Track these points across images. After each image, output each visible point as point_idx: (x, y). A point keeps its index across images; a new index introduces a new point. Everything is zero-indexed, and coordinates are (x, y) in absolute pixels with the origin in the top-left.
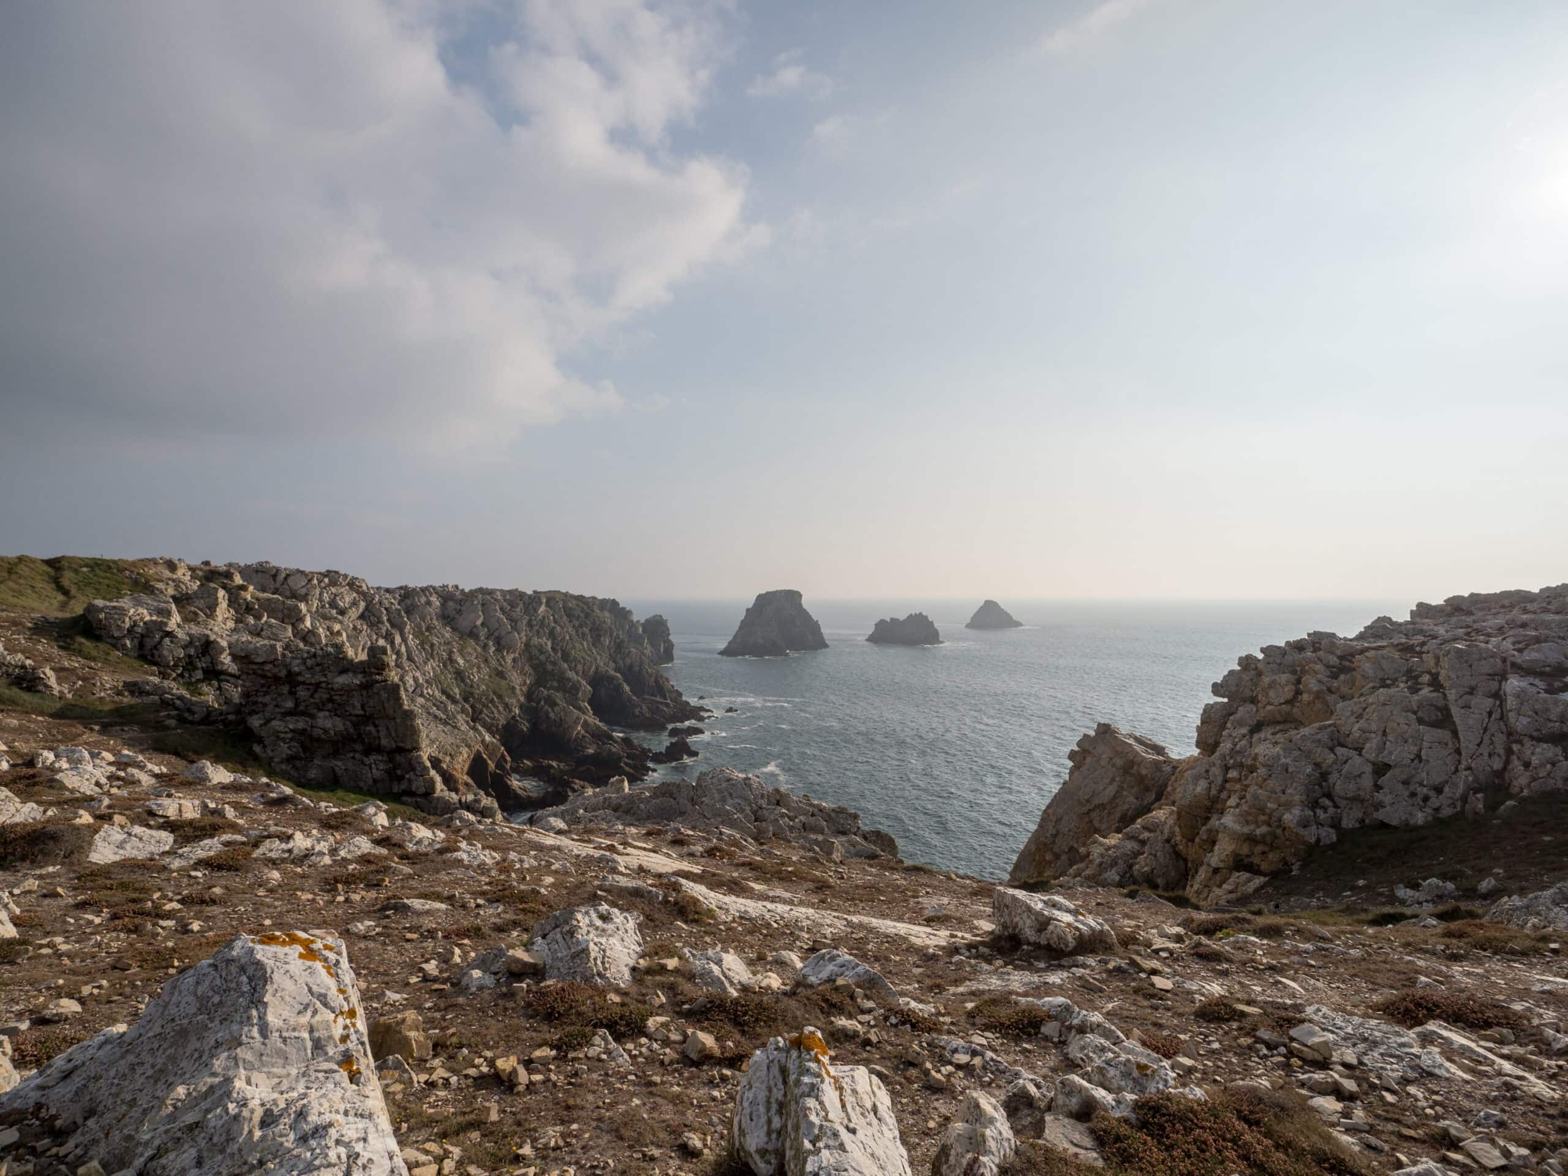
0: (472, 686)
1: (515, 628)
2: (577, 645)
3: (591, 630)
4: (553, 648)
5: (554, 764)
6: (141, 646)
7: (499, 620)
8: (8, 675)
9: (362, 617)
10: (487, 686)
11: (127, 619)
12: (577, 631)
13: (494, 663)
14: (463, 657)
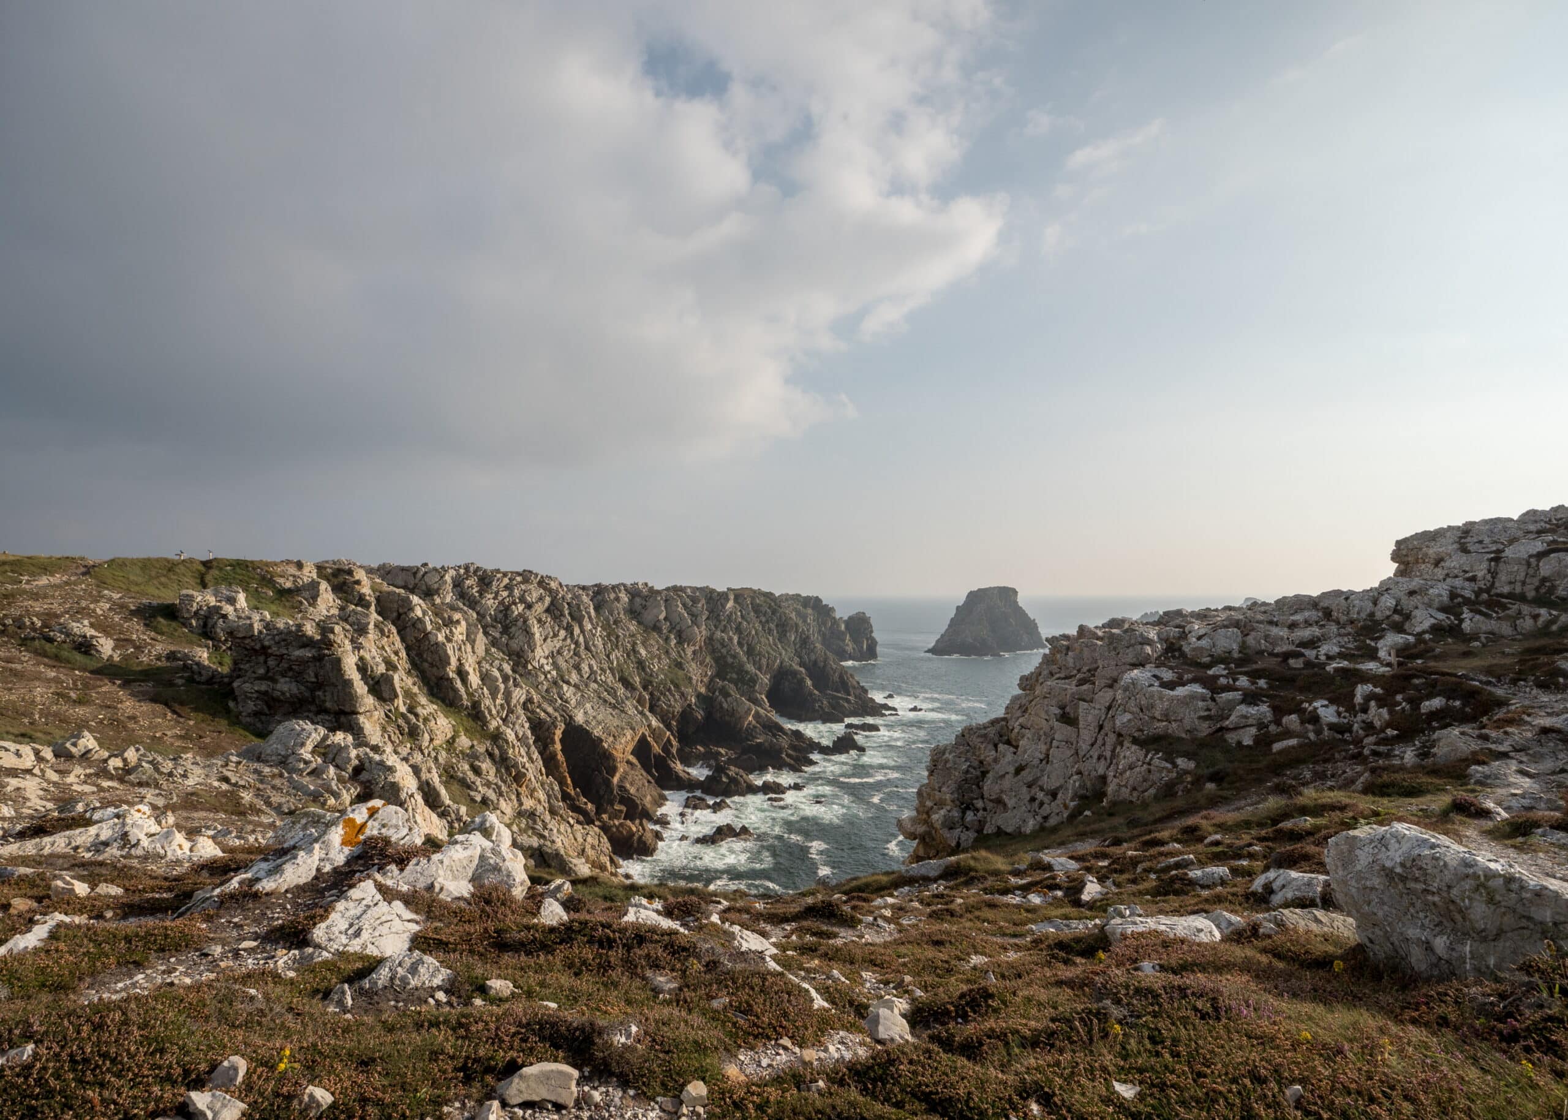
0: (651, 675)
1: (694, 623)
2: (762, 640)
3: (777, 626)
4: (739, 643)
5: (723, 751)
6: (205, 625)
7: (680, 614)
8: (74, 642)
9: (547, 611)
10: (665, 675)
11: (195, 605)
12: (763, 627)
13: (674, 655)
14: (646, 648)
